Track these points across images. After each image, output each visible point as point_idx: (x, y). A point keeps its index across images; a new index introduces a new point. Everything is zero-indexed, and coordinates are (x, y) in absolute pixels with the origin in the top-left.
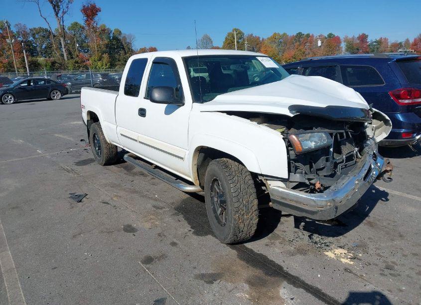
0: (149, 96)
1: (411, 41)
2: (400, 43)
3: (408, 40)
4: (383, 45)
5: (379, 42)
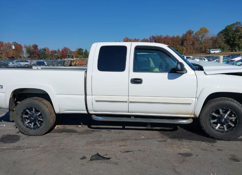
0: (137, 68)
1: (61, 50)
2: (55, 51)
3: (59, 50)
4: (47, 51)
5: (45, 50)
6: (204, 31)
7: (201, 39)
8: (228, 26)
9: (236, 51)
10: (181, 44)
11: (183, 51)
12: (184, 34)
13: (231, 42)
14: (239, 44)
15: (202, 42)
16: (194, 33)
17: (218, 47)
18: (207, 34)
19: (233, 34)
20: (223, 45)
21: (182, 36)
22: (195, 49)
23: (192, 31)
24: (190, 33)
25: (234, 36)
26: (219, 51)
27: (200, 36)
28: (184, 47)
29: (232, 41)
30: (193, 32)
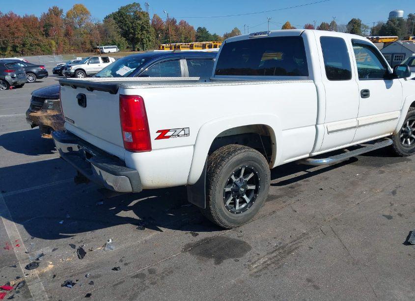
6: (80, 11)
7: (78, 27)
8: (122, 8)
9: (138, 50)
10: (44, 33)
11: (50, 47)
12: (44, 14)
13: (131, 35)
14: (142, 39)
15: (82, 32)
16: (64, 13)
17: (111, 42)
18: (88, 18)
19: (132, 23)
20: (117, 40)
21: (40, 17)
22: (72, 45)
23: (59, 9)
24: (56, 12)
25: (134, 25)
26: (116, 49)
27: (76, 20)
28: (52, 39)
29: (131, 33)
30: (62, 11)
